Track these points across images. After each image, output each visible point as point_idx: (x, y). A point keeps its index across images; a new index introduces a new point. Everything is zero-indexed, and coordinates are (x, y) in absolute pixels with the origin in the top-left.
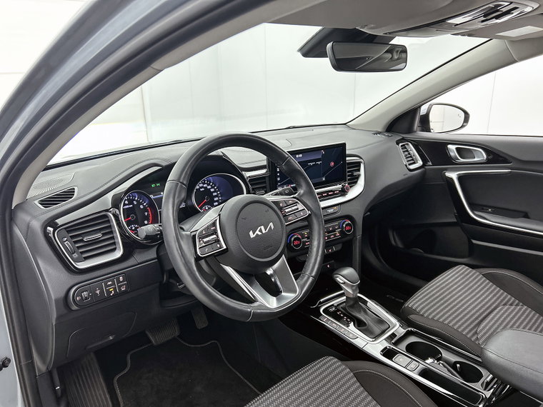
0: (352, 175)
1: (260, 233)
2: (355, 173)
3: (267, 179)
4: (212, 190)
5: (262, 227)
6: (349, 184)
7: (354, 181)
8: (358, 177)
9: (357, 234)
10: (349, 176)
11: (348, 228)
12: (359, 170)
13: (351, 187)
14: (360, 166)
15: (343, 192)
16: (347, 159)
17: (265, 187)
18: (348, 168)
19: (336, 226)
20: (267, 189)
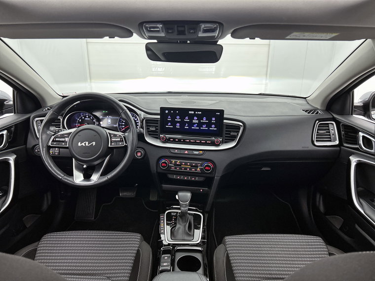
0: (229, 134)
1: (84, 145)
2: (232, 133)
5: (87, 143)
6: (223, 140)
7: (231, 138)
9: (216, 175)
10: (226, 134)
11: (207, 168)
12: (238, 132)
13: (227, 142)
14: (239, 129)
16: (225, 121)
17: (157, 126)
18: (226, 128)
19: (199, 164)
20: (159, 128)
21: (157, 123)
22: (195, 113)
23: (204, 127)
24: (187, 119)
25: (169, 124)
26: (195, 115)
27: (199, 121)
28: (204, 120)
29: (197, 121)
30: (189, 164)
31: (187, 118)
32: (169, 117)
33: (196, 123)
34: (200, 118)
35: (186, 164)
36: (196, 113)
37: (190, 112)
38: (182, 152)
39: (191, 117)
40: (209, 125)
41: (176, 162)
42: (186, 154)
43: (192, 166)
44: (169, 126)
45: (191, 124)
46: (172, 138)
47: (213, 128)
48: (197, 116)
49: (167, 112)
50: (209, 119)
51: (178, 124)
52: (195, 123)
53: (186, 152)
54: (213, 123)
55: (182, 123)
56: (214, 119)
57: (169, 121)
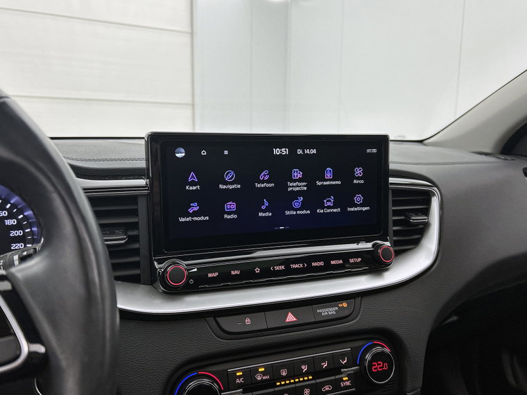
0: (405, 223)
2: (416, 219)
3: (142, 206)
4: (9, 222)
6: (395, 244)
7: (410, 239)
8: (423, 229)
9: (409, 386)
10: (396, 223)
11: (379, 366)
12: (426, 212)
13: (399, 253)
14: (429, 203)
15: (376, 264)
16: (392, 180)
17: (135, 226)
18: (395, 203)
19: (342, 355)
20: (143, 232)
21: (135, 213)
22: (293, 152)
23: (329, 207)
24: (264, 182)
25: (195, 207)
26: (293, 161)
27: (311, 186)
28: (329, 179)
29: (302, 187)
30: (305, 368)
31: (264, 175)
32: (192, 177)
33: (300, 193)
34: (312, 171)
35: (294, 372)
36: (300, 152)
37: (277, 151)
38: (272, 320)
39: (281, 171)
40: (343, 196)
41: (249, 374)
42: (292, 326)
43: (318, 373)
44: (193, 215)
45: (281, 198)
46: (212, 270)
47: (359, 206)
48: (303, 162)
49: (180, 154)
50: (344, 173)
51: (231, 206)
52: (296, 194)
53: (291, 318)
54: (359, 189)
55: (249, 199)
56: (359, 172)
57: (193, 196)
